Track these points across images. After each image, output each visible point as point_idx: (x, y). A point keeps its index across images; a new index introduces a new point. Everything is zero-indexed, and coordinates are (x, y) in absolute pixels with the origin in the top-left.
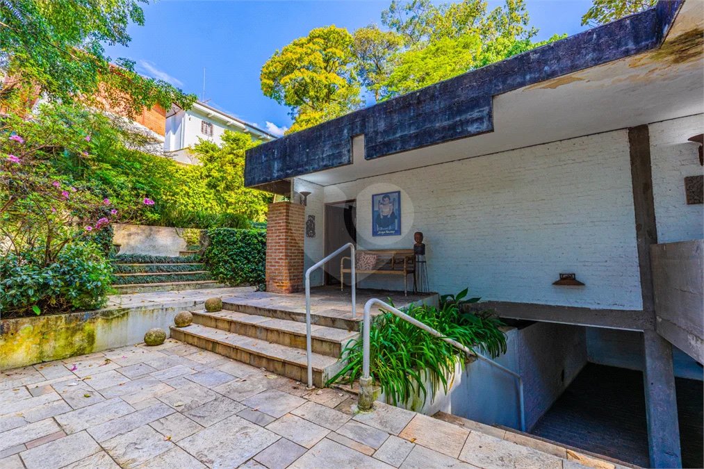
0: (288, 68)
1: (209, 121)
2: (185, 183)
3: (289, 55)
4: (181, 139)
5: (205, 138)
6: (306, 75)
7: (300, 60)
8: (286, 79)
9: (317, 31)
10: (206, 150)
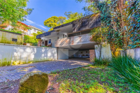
0: (48, 22)
1: (35, 29)
2: (30, 39)
3: (48, 20)
4: (30, 32)
5: (34, 32)
6: (50, 23)
7: (50, 21)
8: (48, 24)
9: (53, 17)
10: (34, 34)
